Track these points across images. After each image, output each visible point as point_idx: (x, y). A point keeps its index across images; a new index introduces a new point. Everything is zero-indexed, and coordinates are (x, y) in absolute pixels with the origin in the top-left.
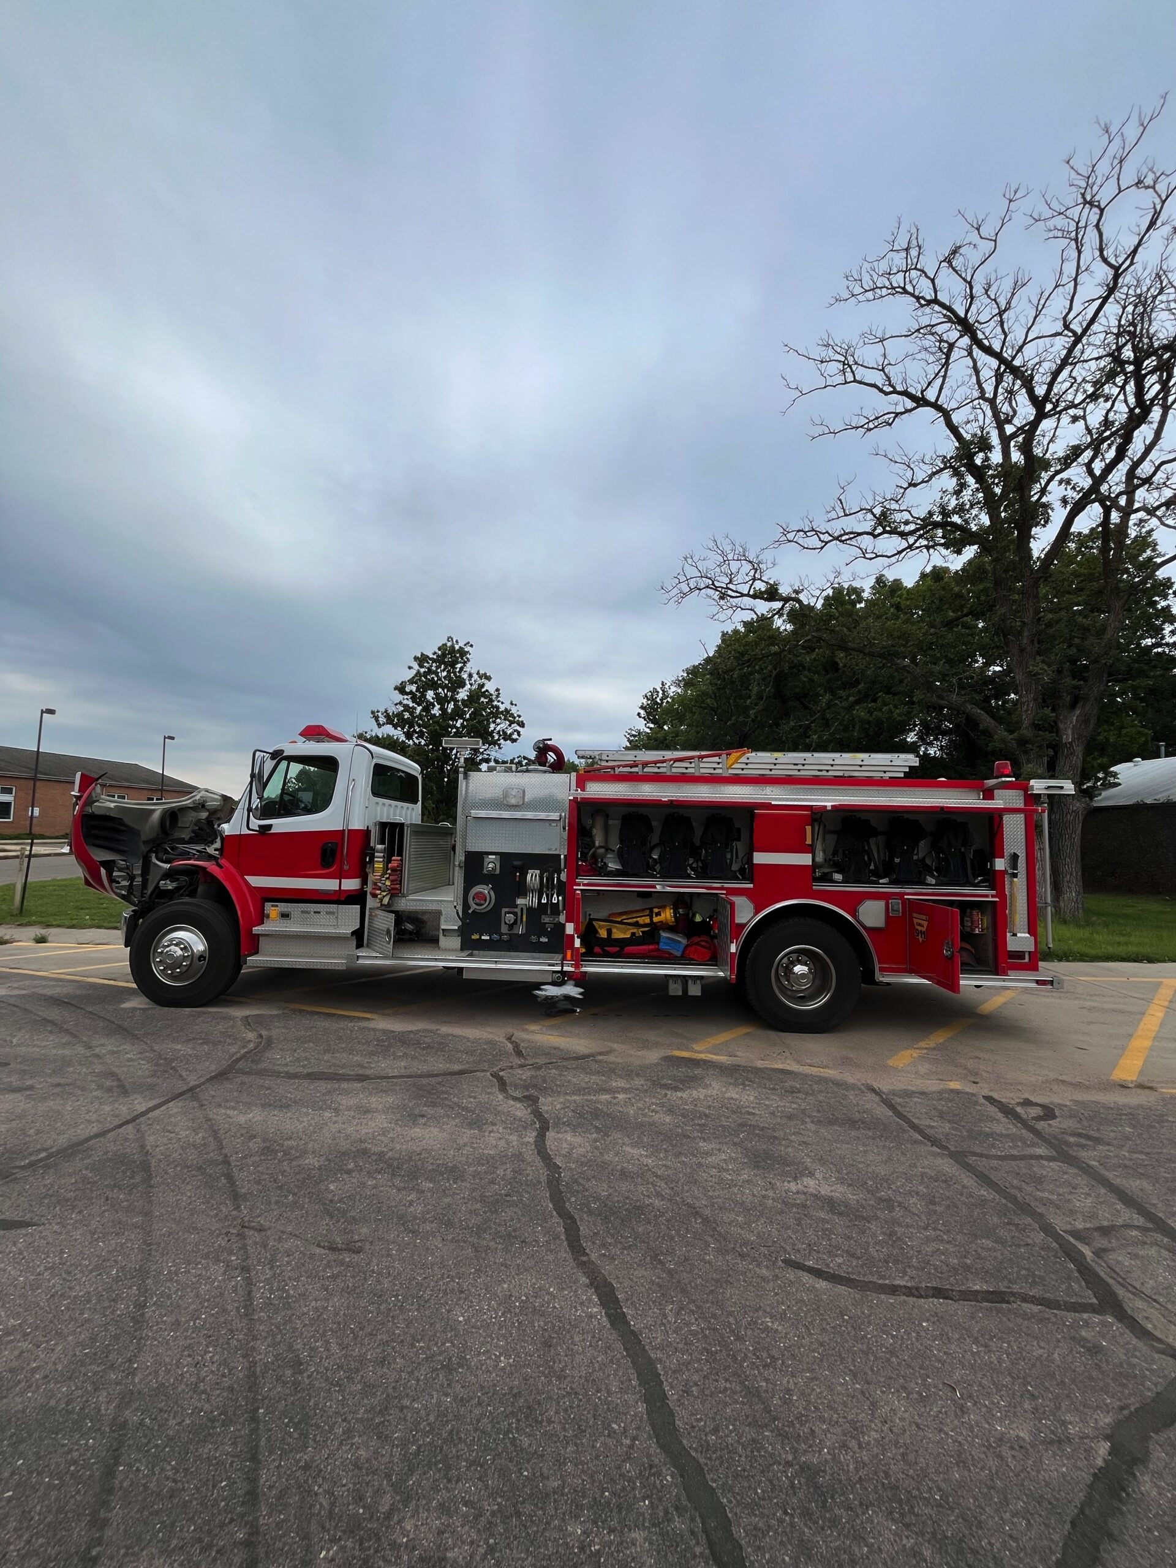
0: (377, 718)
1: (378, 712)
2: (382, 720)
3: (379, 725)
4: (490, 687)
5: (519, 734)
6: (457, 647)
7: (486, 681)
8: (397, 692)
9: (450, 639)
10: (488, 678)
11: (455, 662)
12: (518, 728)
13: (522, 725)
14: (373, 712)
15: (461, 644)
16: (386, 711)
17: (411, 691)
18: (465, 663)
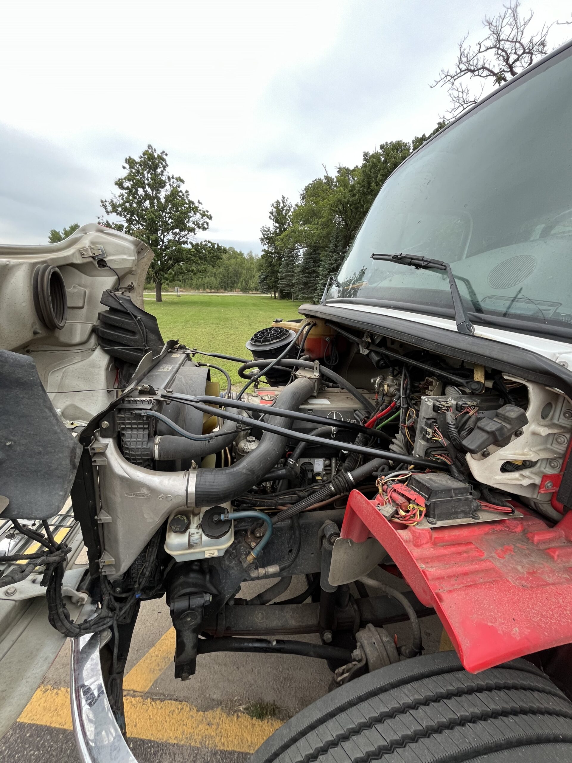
0: (105, 207)
1: (106, 201)
2: (110, 208)
3: (108, 213)
4: (183, 188)
5: (208, 225)
6: (156, 155)
7: (181, 184)
8: (117, 186)
9: (150, 146)
10: (182, 181)
11: (156, 167)
12: (207, 220)
13: (210, 218)
14: (102, 202)
15: (158, 152)
16: (112, 201)
17: (128, 187)
18: (164, 167)
